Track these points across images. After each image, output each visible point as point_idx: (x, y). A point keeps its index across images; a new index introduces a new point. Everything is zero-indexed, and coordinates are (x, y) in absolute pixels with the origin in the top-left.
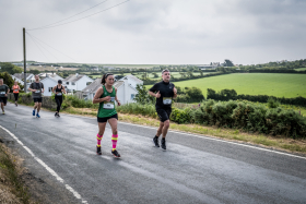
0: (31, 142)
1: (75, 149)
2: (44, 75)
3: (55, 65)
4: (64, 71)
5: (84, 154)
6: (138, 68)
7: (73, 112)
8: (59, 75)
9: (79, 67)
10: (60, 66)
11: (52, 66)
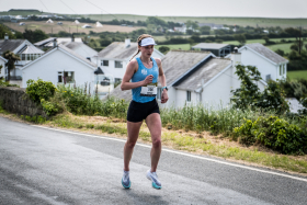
1: (13, 189)
3: (83, 20)
4: (103, 35)
6: (284, 27)
9: (140, 24)
10: (94, 22)
11: (77, 22)
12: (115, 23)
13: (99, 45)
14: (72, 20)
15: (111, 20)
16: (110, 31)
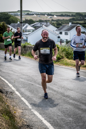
0: (28, 93)
2: (39, 25)
3: (49, 15)
4: (57, 21)
5: (79, 109)
7: (67, 64)
8: (53, 24)
9: (72, 16)
10: (53, 15)
11: (46, 15)
12: (62, 15)
13: (56, 25)
14: (44, 15)
15: (60, 14)
16: (60, 19)
